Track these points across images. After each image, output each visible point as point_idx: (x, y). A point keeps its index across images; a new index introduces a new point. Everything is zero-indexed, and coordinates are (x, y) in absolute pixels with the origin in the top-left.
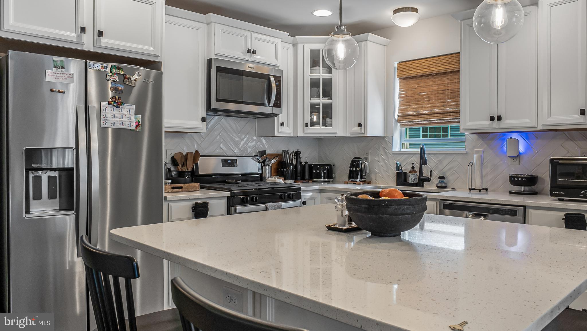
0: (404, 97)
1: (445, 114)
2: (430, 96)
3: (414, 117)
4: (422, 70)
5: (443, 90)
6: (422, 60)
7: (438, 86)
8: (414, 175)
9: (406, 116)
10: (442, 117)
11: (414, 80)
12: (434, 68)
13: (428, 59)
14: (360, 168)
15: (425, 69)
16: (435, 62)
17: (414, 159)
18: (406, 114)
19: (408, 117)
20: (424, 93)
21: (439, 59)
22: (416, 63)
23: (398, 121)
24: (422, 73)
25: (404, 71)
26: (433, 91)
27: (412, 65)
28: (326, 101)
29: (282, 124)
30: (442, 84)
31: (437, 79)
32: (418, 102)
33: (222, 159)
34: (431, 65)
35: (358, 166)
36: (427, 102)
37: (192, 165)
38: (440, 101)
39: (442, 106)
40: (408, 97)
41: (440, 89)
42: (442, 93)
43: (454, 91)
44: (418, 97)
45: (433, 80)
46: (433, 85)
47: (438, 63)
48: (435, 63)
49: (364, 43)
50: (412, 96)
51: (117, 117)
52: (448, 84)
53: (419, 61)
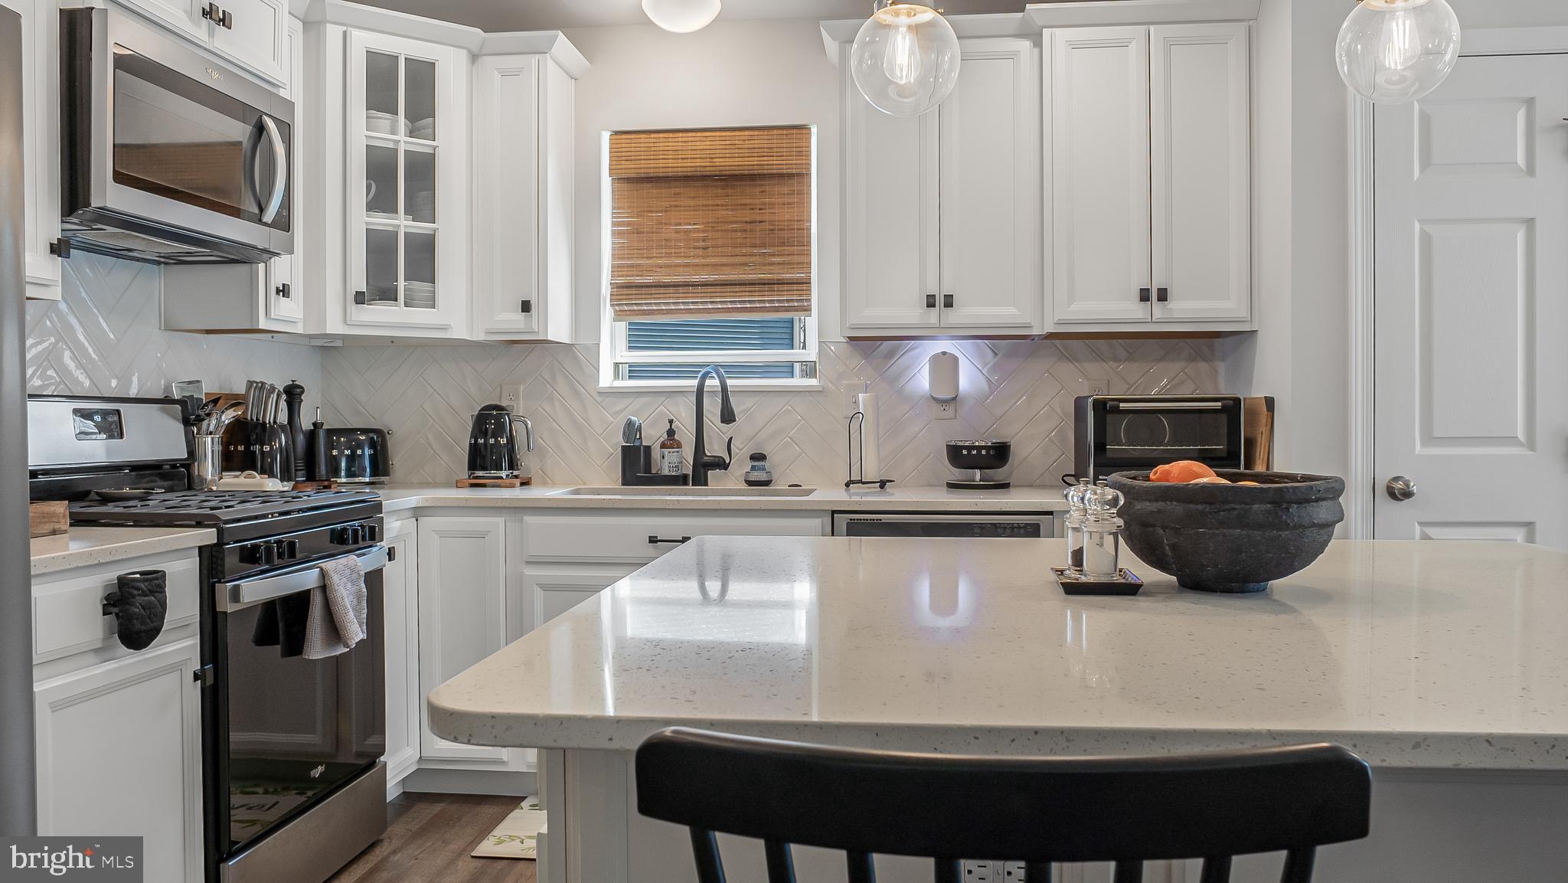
0: (628, 232)
1: (757, 288)
2: (710, 234)
3: (662, 290)
4: (689, 160)
5: (747, 222)
6: (690, 134)
7: (732, 210)
8: (678, 452)
9: (636, 287)
10: (747, 294)
11: (661, 188)
12: (727, 160)
13: (708, 134)
14: (507, 437)
15: (699, 160)
16: (728, 142)
17: (670, 409)
18: (639, 280)
19: (644, 291)
20: (690, 224)
21: (742, 138)
22: (671, 140)
23: (613, 300)
24: (689, 169)
25: (633, 158)
26: (718, 223)
27: (656, 145)
28: (417, 225)
29: (282, 291)
30: (746, 205)
31: (730, 191)
32: (673, 251)
34: (718, 151)
35: (499, 430)
36: (700, 252)
38: (738, 249)
39: (746, 264)
40: (643, 233)
41: (739, 219)
42: (746, 231)
43: (780, 227)
44: (674, 235)
45: (720, 191)
46: (718, 205)
47: (737, 146)
48: (728, 147)
50: (653, 232)
52: (761, 207)
53: (680, 135)
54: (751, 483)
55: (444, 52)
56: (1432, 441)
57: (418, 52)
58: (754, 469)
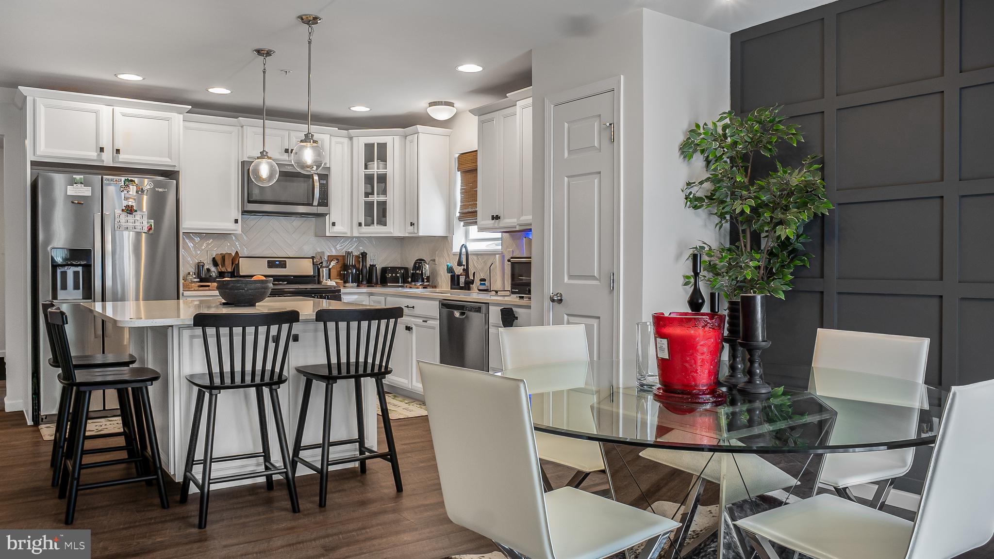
3: (470, 214)
7: (470, 183)
9: (464, 213)
11: (464, 175)
18: (465, 211)
19: (466, 215)
22: (470, 156)
23: (460, 219)
25: (463, 164)
27: (467, 158)
28: (382, 198)
29: (334, 224)
30: (473, 181)
33: (268, 261)
35: (419, 268)
37: (231, 267)
40: (467, 192)
49: (416, 135)
51: (130, 223)
53: (472, 153)
54: (480, 290)
55: (391, 139)
56: (571, 277)
57: (381, 140)
58: (481, 284)
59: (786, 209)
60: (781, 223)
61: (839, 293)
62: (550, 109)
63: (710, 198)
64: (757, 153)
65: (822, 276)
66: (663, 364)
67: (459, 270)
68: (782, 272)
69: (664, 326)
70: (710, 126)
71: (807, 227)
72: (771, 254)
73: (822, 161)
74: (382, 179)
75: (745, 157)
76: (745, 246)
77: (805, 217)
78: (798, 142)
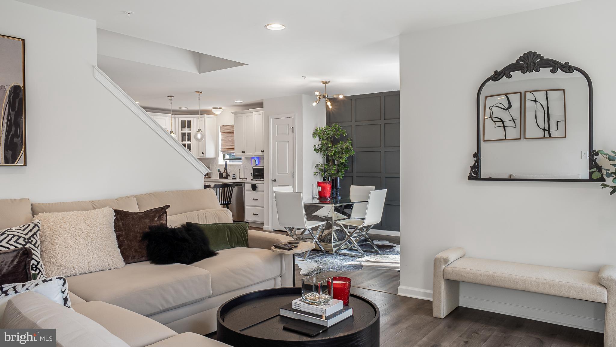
0: (223, 141)
7: (230, 137)
11: (227, 134)
15: (228, 130)
17: (225, 167)
18: (224, 147)
21: (230, 127)
23: (221, 151)
25: (223, 130)
28: (189, 142)
32: (228, 143)
49: (204, 118)
50: (226, 141)
54: (233, 178)
55: (193, 119)
56: (278, 173)
57: (189, 119)
58: (233, 176)
59: (343, 153)
60: (341, 157)
61: (357, 177)
62: (271, 120)
63: (321, 149)
64: (334, 137)
65: (352, 172)
66: (319, 192)
67: (222, 171)
68: (341, 171)
69: (320, 184)
70: (321, 129)
71: (348, 158)
72: (338, 166)
73: (352, 140)
74: (189, 135)
75: (331, 138)
76: (331, 164)
77: (347, 156)
78: (345, 135)
